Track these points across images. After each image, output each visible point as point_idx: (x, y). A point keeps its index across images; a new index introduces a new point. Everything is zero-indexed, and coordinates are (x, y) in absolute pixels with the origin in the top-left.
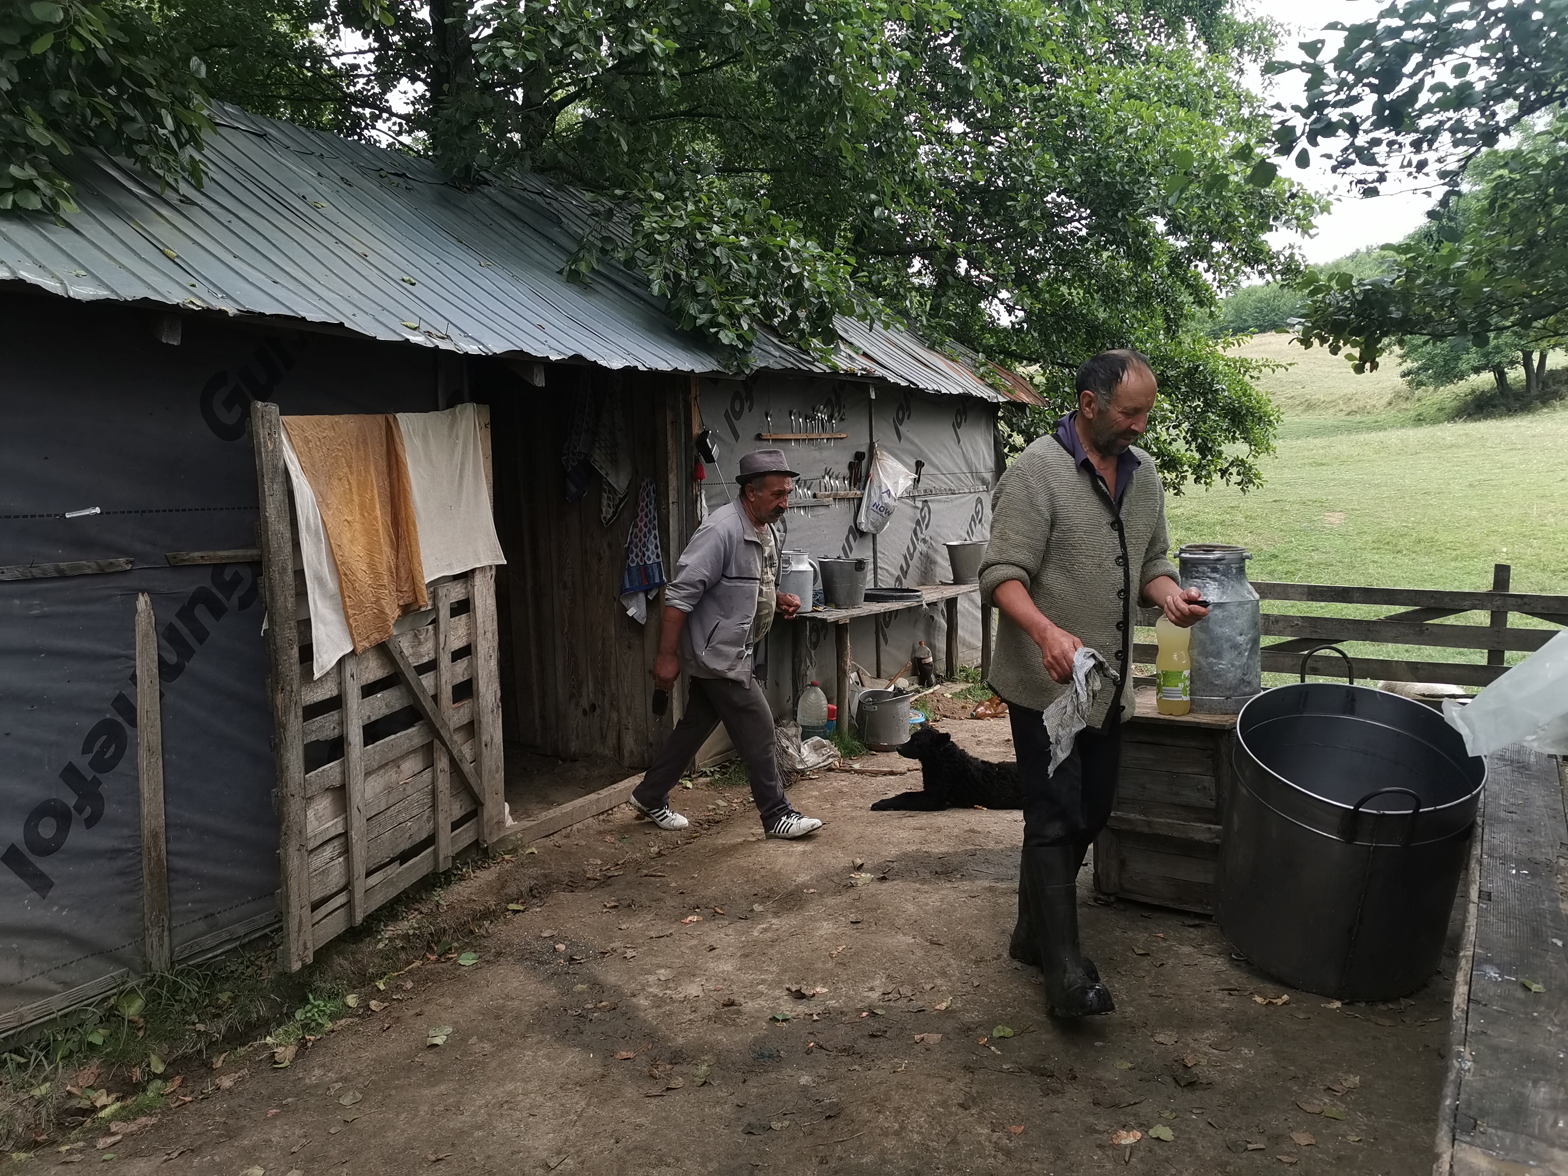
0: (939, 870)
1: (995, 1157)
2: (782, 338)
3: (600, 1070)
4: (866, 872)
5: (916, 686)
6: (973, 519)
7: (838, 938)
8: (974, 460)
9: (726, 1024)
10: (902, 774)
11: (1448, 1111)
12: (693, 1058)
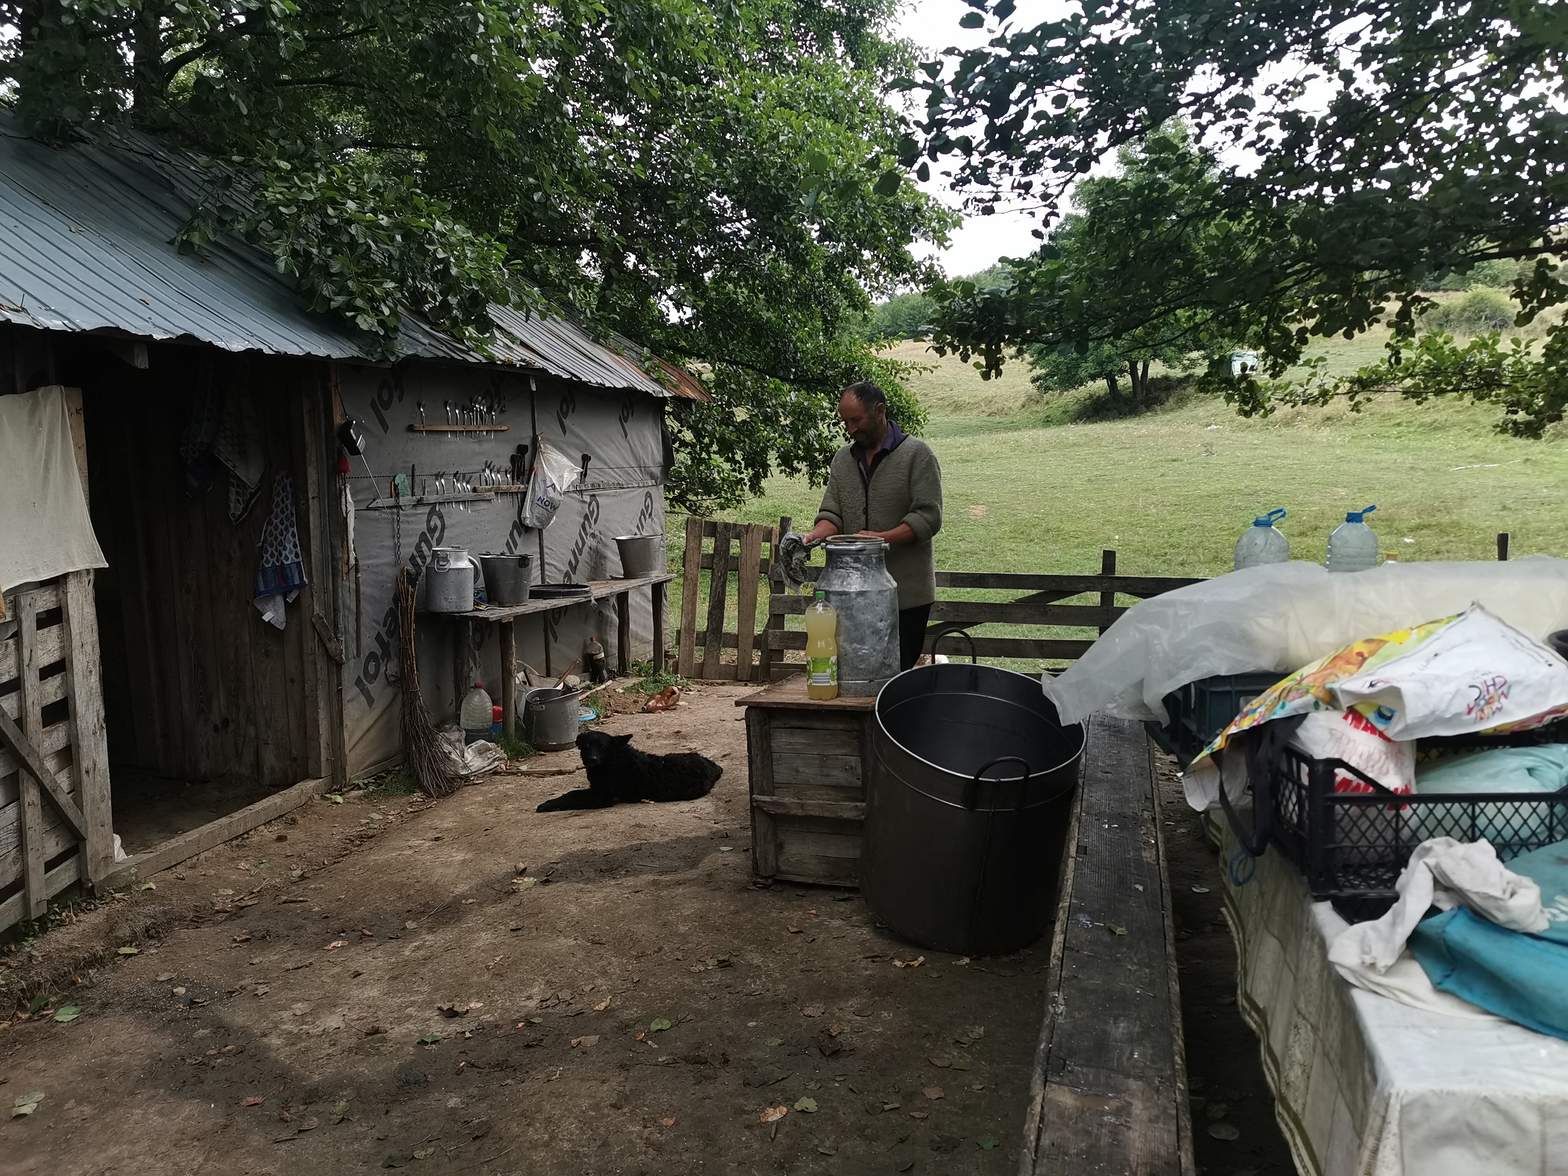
0: (603, 867)
1: (645, 1153)
2: (434, 325)
3: (222, 1121)
4: (529, 876)
5: (588, 682)
6: (643, 513)
7: (495, 947)
8: (642, 455)
9: (368, 1054)
10: (570, 773)
11: (1042, 1054)
12: (331, 1094)
